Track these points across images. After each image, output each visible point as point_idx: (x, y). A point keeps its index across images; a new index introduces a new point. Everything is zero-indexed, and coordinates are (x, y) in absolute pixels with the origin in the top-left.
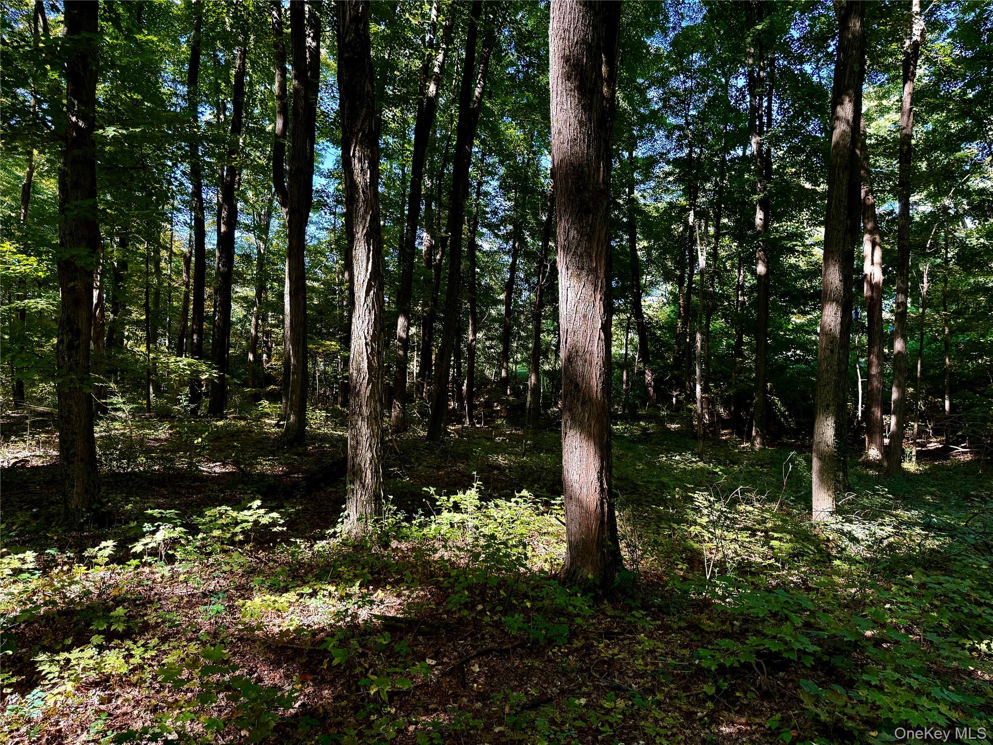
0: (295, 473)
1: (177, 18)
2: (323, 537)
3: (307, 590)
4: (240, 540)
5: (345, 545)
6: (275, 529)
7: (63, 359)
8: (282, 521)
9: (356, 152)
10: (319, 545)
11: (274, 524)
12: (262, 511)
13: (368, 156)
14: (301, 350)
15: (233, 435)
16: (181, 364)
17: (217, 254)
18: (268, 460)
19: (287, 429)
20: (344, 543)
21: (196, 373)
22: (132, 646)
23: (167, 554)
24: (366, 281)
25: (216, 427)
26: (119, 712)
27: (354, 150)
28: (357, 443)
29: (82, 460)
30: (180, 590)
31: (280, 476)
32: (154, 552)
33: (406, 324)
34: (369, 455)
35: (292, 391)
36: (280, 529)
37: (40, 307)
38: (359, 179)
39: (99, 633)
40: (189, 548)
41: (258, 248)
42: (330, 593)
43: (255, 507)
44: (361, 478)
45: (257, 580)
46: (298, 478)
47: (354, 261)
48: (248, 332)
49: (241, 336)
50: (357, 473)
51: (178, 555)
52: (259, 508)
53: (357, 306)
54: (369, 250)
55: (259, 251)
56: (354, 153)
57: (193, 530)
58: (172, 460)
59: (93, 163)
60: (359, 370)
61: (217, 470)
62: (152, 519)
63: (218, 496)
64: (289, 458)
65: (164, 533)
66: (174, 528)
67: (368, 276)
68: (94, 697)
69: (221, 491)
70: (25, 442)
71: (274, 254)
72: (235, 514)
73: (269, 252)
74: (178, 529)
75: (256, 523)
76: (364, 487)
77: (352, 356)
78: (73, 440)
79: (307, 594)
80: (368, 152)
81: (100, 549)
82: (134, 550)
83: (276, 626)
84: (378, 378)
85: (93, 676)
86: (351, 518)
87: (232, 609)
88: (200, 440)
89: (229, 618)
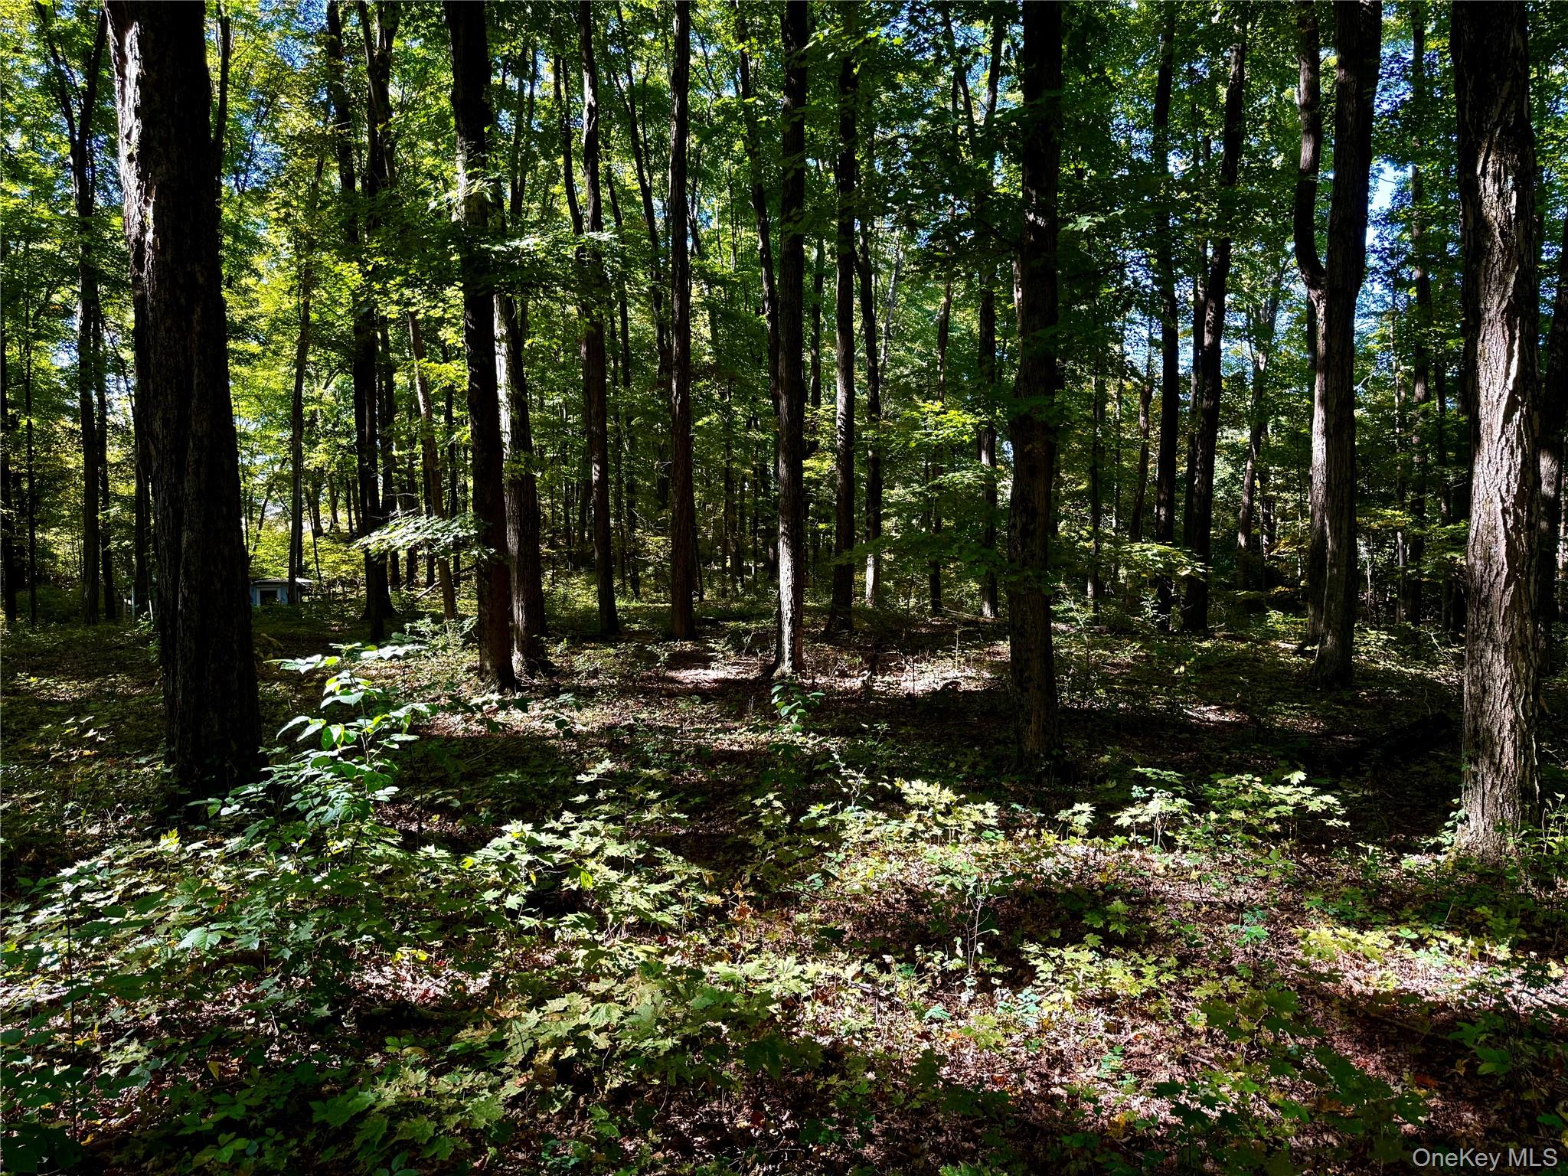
0: (1342, 734)
1: (1136, 30)
2: (1415, 850)
3: (1406, 933)
4: (1275, 831)
5: (1463, 868)
6: (1330, 823)
7: (1016, 549)
8: (1342, 812)
9: (1488, 164)
10: (1410, 861)
11: (1329, 813)
12: (1309, 790)
13: (1514, 167)
14: (1345, 526)
15: (1229, 665)
16: (1149, 553)
17: (1193, 381)
18: (1294, 709)
19: (1322, 658)
20: (1461, 865)
21: (1170, 568)
22: (1140, 961)
23: (1164, 836)
24: (1506, 394)
25: (1200, 649)
26: (1133, 1049)
27: (1486, 162)
28: (1484, 691)
29: (1039, 687)
30: (1190, 893)
31: (1315, 736)
32: (1145, 830)
33: (1555, 469)
34: (1508, 714)
35: (1330, 597)
36: (1340, 823)
37: (966, 481)
38: (1493, 212)
39: (1096, 932)
40: (1197, 831)
41: (1256, 362)
42: (1451, 948)
43: (1295, 781)
44: (1493, 755)
45: (1312, 902)
46: (1348, 742)
47: (1481, 362)
48: (1237, 499)
49: (1225, 507)
50: (1484, 744)
51: (1181, 839)
52: (1302, 784)
53: (1485, 443)
54: (1512, 338)
55: (1257, 368)
56: (1484, 168)
57: (1201, 805)
58: (1143, 697)
59: (1054, 275)
60: (1488, 559)
61: (1212, 717)
62: (1143, 780)
63: (1221, 758)
64: (1328, 708)
65: (1159, 805)
66: (1173, 798)
67: (1510, 386)
68: (1098, 1019)
69: (1224, 750)
70: (952, 658)
71: (1283, 370)
72: (1264, 789)
73: (1276, 367)
74: (1180, 801)
75: (1299, 807)
76: (1498, 771)
77: (1472, 534)
78: (1028, 660)
79: (1409, 941)
80: (1513, 160)
81: (1074, 814)
82: (1118, 822)
83: (1357, 981)
84: (1529, 573)
85: (1093, 989)
86: (1472, 824)
87: (1275, 939)
88: (1182, 669)
89: (1273, 952)
